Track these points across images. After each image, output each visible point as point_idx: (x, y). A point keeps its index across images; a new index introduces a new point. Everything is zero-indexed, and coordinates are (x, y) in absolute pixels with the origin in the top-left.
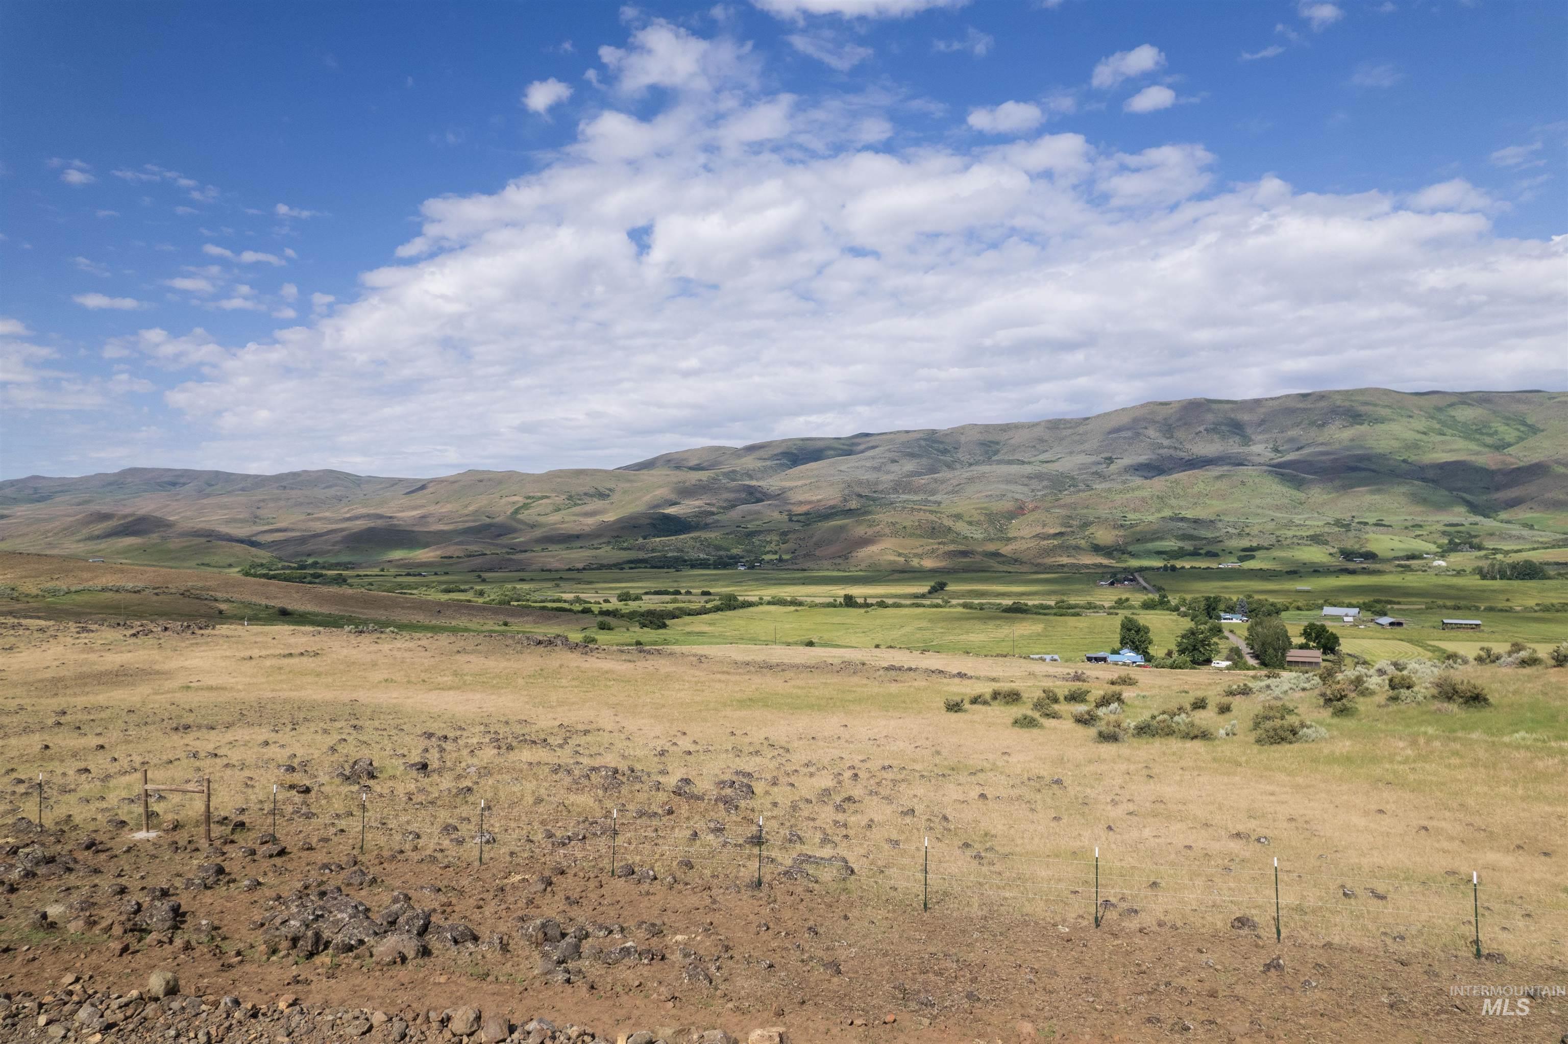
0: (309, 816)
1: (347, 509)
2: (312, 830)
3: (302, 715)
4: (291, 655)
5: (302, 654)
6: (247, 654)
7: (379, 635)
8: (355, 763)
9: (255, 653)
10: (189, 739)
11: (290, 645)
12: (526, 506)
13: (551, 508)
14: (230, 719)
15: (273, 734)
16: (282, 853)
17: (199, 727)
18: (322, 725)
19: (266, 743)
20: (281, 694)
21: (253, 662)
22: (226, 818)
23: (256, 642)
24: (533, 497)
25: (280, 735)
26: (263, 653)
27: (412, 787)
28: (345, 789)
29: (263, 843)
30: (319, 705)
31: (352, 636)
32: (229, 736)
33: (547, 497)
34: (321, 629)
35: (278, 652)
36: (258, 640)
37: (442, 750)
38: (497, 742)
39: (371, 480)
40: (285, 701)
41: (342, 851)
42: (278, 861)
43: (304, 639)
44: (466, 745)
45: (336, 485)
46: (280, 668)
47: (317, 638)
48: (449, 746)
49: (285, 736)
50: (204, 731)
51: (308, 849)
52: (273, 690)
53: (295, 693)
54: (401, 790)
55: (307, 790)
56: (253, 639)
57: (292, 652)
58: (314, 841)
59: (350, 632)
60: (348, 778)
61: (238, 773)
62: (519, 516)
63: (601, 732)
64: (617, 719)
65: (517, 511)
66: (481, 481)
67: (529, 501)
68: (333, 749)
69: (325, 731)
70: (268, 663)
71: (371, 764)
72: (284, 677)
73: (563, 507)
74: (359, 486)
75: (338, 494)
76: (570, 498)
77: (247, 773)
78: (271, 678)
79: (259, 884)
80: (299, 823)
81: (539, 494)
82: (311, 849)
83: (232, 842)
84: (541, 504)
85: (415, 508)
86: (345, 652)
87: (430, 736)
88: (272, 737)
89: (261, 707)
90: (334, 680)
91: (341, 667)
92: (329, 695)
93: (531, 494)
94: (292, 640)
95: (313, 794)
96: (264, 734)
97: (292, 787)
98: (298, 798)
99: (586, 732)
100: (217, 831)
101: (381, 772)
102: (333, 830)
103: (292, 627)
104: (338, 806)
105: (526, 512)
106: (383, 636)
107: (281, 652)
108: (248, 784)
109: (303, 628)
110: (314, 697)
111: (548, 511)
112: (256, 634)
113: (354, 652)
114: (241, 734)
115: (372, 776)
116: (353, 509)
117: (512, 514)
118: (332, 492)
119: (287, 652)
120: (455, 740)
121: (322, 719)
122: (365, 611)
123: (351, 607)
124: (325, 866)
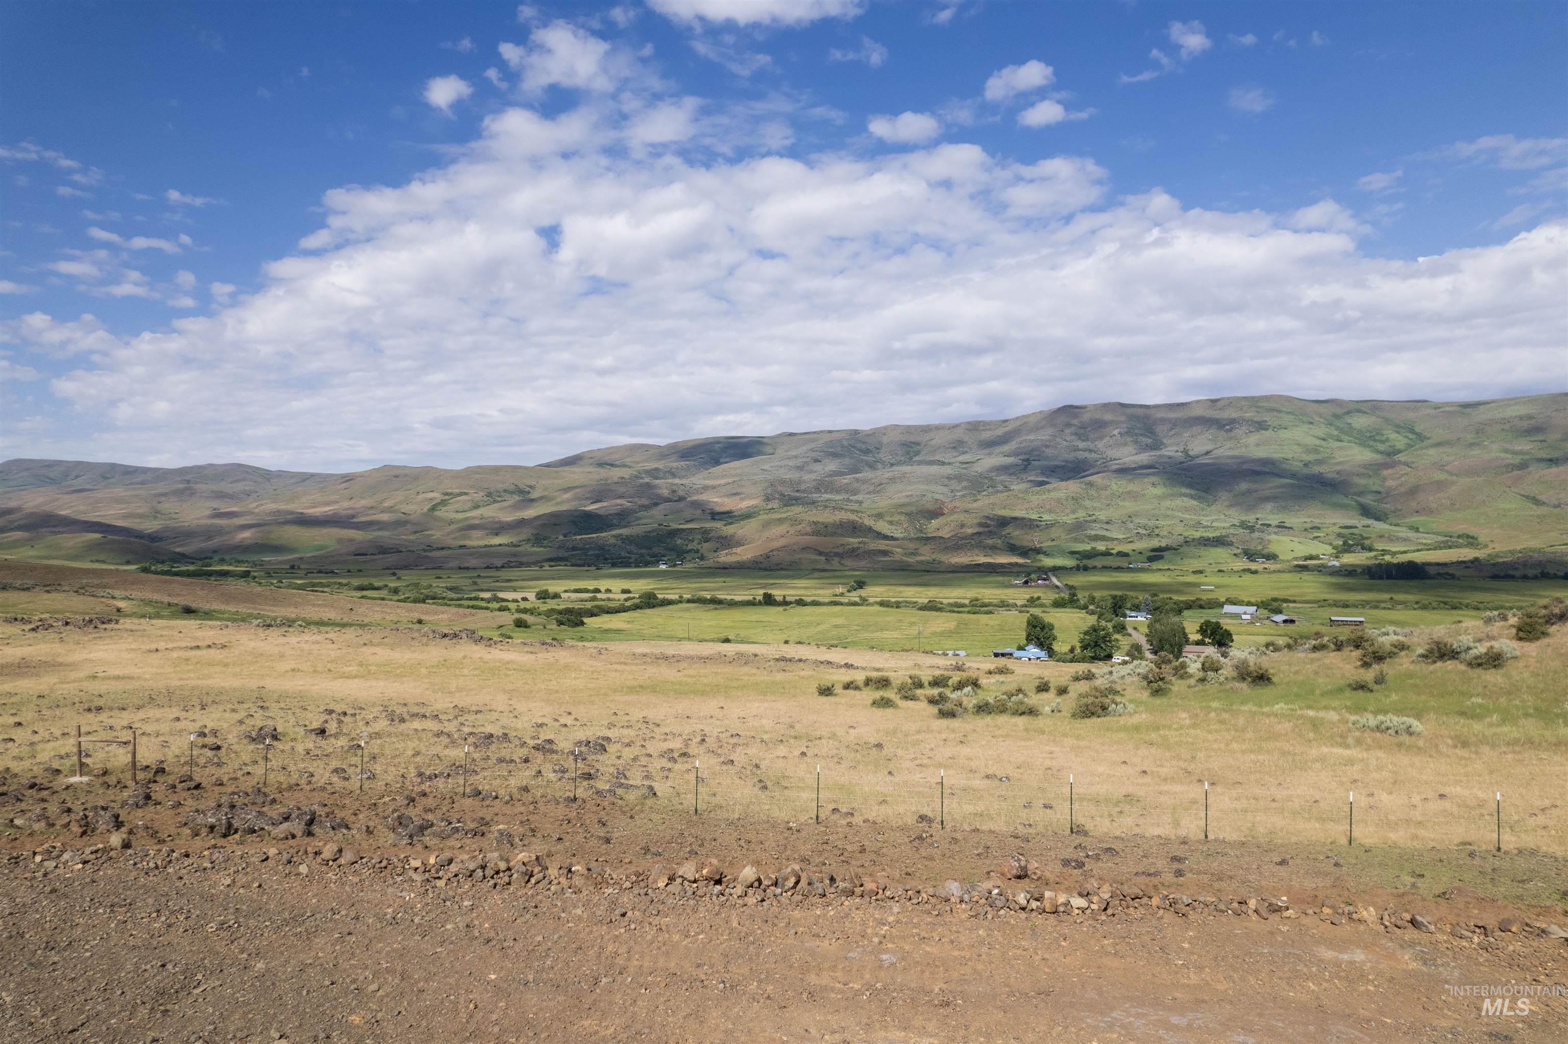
0: (219, 765)
1: (255, 504)
2: (223, 773)
3: (210, 699)
4: (198, 647)
5: (209, 646)
6: (153, 646)
7: (287, 629)
8: (261, 729)
9: (162, 645)
10: (103, 716)
11: (196, 638)
12: (443, 503)
13: (470, 505)
14: (141, 703)
15: (184, 713)
16: (198, 787)
17: (111, 709)
18: (230, 706)
19: (178, 719)
20: (188, 682)
21: (159, 654)
22: (148, 767)
23: (162, 636)
24: (451, 494)
25: (190, 713)
26: (170, 646)
27: (311, 745)
28: (252, 747)
29: (181, 782)
30: (226, 691)
31: (261, 630)
32: (141, 714)
33: (466, 494)
34: (229, 623)
35: (184, 644)
36: (164, 633)
37: (340, 722)
38: (392, 717)
39: (280, 474)
40: (193, 688)
41: (248, 784)
42: (195, 792)
43: (211, 633)
44: (363, 719)
45: (244, 480)
46: (187, 660)
47: (225, 632)
48: (347, 719)
49: (197, 714)
50: (117, 711)
51: (220, 785)
52: (181, 679)
53: (203, 681)
54: (300, 748)
55: (218, 748)
56: (159, 632)
57: (200, 644)
58: (225, 780)
59: (258, 626)
60: (254, 740)
61: (153, 739)
62: (437, 513)
63: (493, 713)
64: (511, 702)
65: (433, 508)
66: (397, 476)
67: (447, 497)
68: (241, 722)
69: (233, 710)
70: (175, 654)
71: (275, 730)
72: (191, 667)
73: (482, 503)
74: (269, 480)
75: (247, 488)
76: (489, 495)
77: (162, 738)
78: (178, 669)
79: (180, 804)
80: (211, 769)
81: (457, 491)
82: (221, 784)
83: (155, 782)
84: (459, 501)
85: (328, 504)
86: (252, 644)
87: (331, 712)
88: (183, 715)
89: (170, 693)
90: (242, 670)
91: (249, 658)
92: (237, 683)
93: (449, 491)
94: (199, 634)
95: (223, 750)
96: (175, 712)
97: (204, 746)
98: (210, 754)
99: (477, 712)
100: (141, 776)
101: (284, 736)
102: (240, 773)
103: (199, 622)
104: (246, 758)
105: (443, 509)
106: (291, 629)
107: (188, 644)
108: (165, 745)
109: (210, 623)
110: (222, 684)
111: (466, 508)
112: (163, 628)
113: (262, 644)
114: (152, 712)
115: (275, 738)
116: (262, 505)
117: (429, 510)
118: (240, 486)
119: (194, 644)
120: (354, 715)
121: (229, 701)
122: (275, 609)
123: (260, 604)
124: (233, 793)
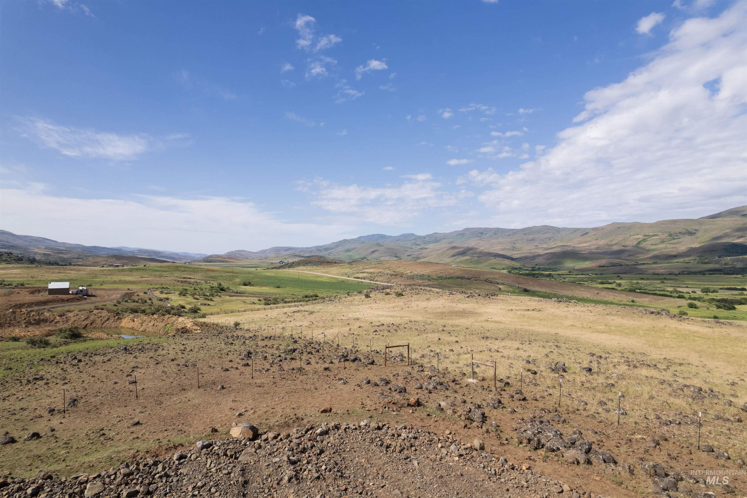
0: (536, 385)
1: (553, 243)
2: (538, 391)
3: (533, 338)
4: (529, 310)
5: (533, 310)
6: (511, 308)
7: (568, 303)
8: (557, 363)
9: (514, 308)
10: (488, 342)
11: (528, 306)
12: (644, 240)
13: (659, 241)
14: (504, 336)
15: (521, 345)
16: (524, 399)
17: (492, 338)
18: (542, 343)
19: (518, 349)
20: (524, 327)
21: (513, 312)
22: (502, 380)
23: (514, 303)
24: (648, 236)
25: (524, 346)
26: (517, 308)
27: (584, 379)
28: (552, 375)
29: (516, 393)
30: (541, 334)
31: (556, 303)
32: (503, 344)
33: (656, 235)
34: (542, 299)
35: (523, 308)
36: (515, 302)
37: (599, 363)
38: (628, 362)
39: (564, 229)
40: (526, 331)
41: (550, 404)
42: (522, 402)
43: (534, 303)
44: (611, 362)
45: (548, 232)
46: (524, 316)
47: (540, 303)
48: (602, 361)
49: (526, 347)
50: (494, 340)
51: (535, 400)
52: (521, 325)
53: (530, 327)
54: (578, 380)
55: (535, 373)
57: (529, 308)
58: (538, 397)
59: (555, 301)
60: (553, 370)
61: (507, 360)
62: (640, 245)
63: (690, 366)
64: (701, 359)
65: (639, 243)
66: (619, 228)
67: (646, 237)
68: (547, 356)
69: (544, 347)
70: (519, 313)
71: (564, 365)
72: (526, 320)
73: (666, 240)
74: (559, 232)
75: (549, 236)
76: (670, 235)
77: (510, 361)
78: (520, 320)
79: (515, 411)
80: (532, 388)
81: (652, 234)
82: (536, 400)
83: (504, 390)
84: (653, 239)
85: (586, 242)
86: (553, 310)
87: (593, 355)
88: (520, 346)
89: (516, 332)
90: (548, 323)
91: (551, 317)
92: (545, 330)
93: (647, 234)
94: (529, 303)
95: (538, 375)
96: (517, 344)
97: (529, 370)
98: (531, 376)
99: (681, 364)
100: (499, 384)
101: (569, 369)
102: (546, 393)
103: (530, 297)
104: (549, 382)
105: (644, 243)
106: (570, 304)
107: (525, 308)
108: (511, 366)
109: (534, 298)
110: (539, 330)
111: (657, 242)
112: (514, 300)
113: (557, 311)
114: (508, 343)
115: (565, 371)
116: (556, 243)
117: (637, 244)
118: (546, 235)
119: (527, 308)
120: (606, 358)
121: (542, 340)
122: (562, 291)
123: (556, 289)
124: (543, 409)
